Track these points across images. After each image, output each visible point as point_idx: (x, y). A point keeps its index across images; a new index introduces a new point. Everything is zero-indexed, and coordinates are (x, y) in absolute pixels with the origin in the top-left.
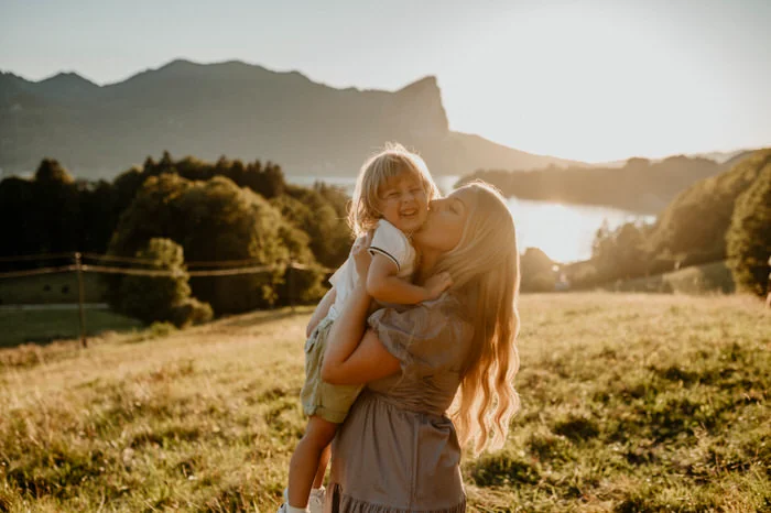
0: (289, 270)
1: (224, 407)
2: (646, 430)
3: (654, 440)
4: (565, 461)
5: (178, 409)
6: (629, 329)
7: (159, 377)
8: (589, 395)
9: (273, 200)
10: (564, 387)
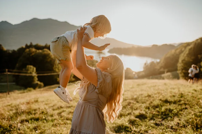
1: (46, 111)
2: (160, 117)
3: (162, 119)
4: (139, 126)
5: (34, 112)
6: (154, 89)
7: (28, 103)
8: (144, 107)
10: (138, 105)
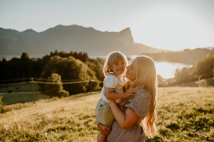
0: (90, 82)
1: (72, 121)
2: (194, 127)
3: (196, 130)
4: (170, 136)
5: (60, 121)
6: (187, 98)
7: (54, 112)
8: (176, 117)
9: (85, 63)
10: (169, 114)
